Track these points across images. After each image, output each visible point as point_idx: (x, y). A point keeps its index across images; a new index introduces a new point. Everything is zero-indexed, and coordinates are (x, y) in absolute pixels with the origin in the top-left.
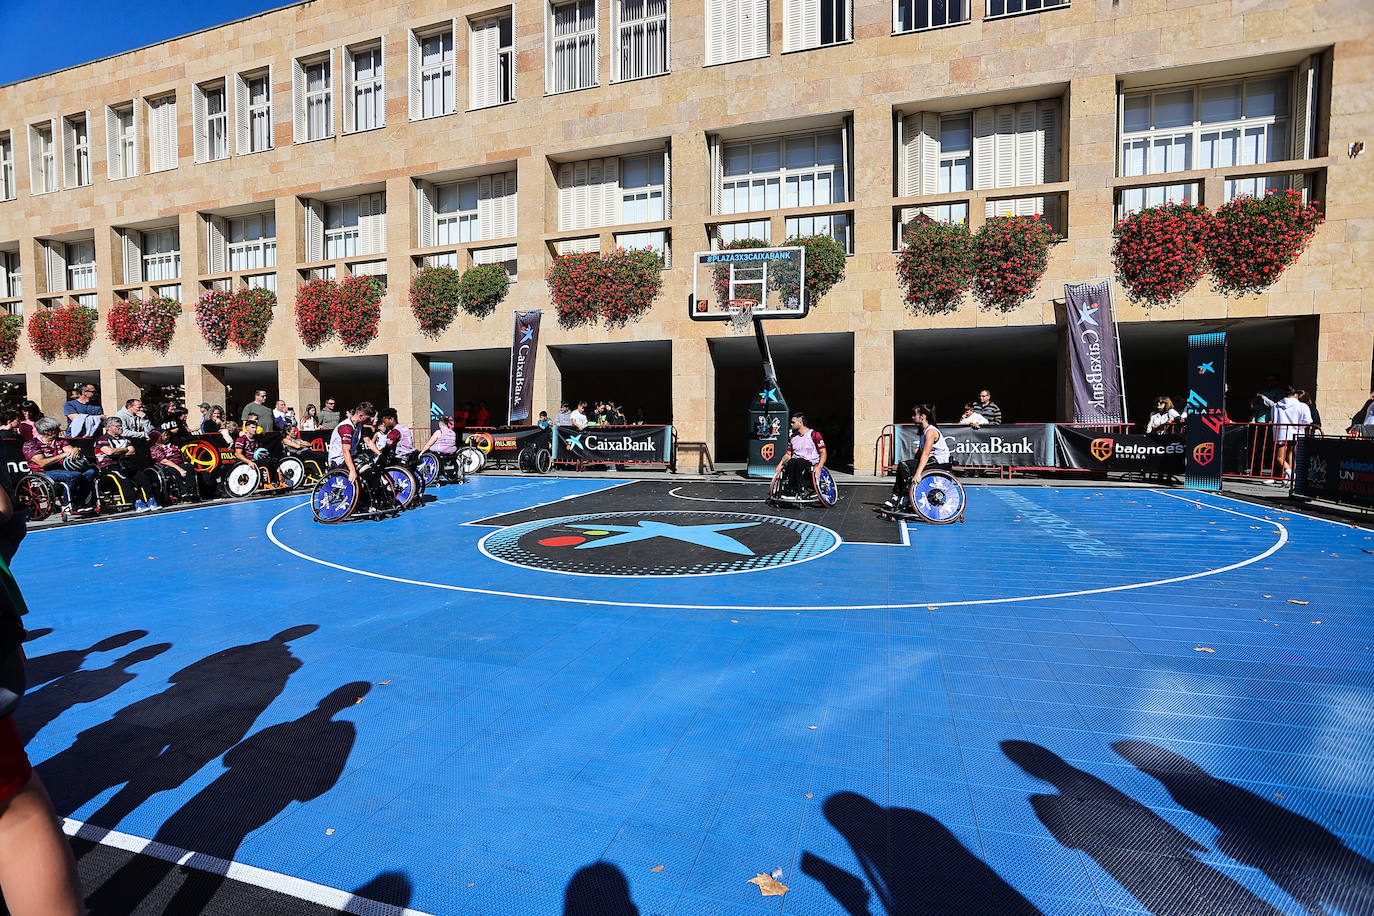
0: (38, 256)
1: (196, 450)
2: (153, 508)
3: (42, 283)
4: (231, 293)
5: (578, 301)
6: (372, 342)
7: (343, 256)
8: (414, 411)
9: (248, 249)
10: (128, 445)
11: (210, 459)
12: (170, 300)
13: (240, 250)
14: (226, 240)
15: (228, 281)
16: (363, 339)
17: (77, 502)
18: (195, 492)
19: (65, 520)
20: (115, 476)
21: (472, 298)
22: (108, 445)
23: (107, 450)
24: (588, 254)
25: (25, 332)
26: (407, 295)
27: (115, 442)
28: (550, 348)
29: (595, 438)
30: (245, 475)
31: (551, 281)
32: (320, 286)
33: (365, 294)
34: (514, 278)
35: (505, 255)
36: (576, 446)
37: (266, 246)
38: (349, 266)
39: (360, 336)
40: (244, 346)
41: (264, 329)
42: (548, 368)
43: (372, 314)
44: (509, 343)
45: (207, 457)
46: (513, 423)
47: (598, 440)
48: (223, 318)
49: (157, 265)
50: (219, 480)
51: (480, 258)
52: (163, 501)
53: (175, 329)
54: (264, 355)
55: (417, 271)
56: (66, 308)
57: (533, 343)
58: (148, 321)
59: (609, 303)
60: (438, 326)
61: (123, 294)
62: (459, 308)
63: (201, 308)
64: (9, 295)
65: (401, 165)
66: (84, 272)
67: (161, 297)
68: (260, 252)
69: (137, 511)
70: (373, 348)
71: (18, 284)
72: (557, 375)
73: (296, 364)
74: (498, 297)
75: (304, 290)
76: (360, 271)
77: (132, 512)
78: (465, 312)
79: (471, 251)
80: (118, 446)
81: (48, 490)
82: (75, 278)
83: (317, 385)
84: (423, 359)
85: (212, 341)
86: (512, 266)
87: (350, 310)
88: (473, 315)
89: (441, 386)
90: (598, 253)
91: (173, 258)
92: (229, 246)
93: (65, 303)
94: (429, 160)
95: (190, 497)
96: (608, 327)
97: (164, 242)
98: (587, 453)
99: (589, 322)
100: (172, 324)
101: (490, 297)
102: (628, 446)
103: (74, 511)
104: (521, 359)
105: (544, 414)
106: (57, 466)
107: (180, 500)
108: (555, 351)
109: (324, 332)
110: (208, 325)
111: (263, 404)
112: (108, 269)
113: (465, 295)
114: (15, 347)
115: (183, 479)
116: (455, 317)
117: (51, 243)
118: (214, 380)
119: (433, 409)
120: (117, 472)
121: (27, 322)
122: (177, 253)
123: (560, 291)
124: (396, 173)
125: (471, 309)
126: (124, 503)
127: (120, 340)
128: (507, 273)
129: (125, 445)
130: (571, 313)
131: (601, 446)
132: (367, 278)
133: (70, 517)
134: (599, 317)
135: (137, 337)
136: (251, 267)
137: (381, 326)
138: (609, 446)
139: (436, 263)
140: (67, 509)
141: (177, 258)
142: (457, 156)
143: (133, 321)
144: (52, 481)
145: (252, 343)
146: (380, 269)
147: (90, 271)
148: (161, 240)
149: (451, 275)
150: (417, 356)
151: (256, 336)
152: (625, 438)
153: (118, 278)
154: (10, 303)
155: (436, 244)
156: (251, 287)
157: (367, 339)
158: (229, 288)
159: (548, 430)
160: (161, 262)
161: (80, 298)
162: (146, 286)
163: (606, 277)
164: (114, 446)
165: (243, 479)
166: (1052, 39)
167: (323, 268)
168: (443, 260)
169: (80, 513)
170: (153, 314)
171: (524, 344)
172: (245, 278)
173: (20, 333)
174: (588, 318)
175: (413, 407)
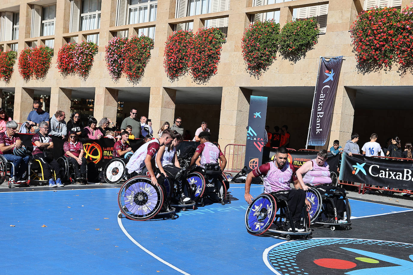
0: (28, 15)
1: (90, 147)
2: (59, 185)
3: (28, 33)
4: (127, 39)
5: (376, 50)
6: (213, 78)
7: (200, 13)
8: (236, 131)
9: (141, 9)
10: (50, 141)
11: (97, 154)
12: (92, 44)
13: (136, 10)
14: (128, 3)
15: (127, 31)
16: (206, 75)
17: (18, 176)
18: (85, 177)
19: (10, 187)
20: (40, 161)
21: (288, 46)
22: (39, 140)
23: (38, 144)
24: (390, 8)
25: (17, 61)
26: (240, 43)
27: (43, 138)
28: (347, 88)
29: (378, 167)
30: (117, 168)
31: (354, 32)
32: (182, 35)
33: (211, 42)
34: (324, 30)
35: (318, 11)
36: (360, 172)
37: (151, 7)
38: (203, 20)
39: (205, 72)
40: (131, 76)
41: (144, 65)
42: (344, 105)
43: (214, 57)
44: (314, 83)
45: (95, 154)
46: (309, 147)
47: (380, 169)
48: (121, 56)
49: (88, 20)
50: (101, 170)
51: (298, 14)
52: (65, 181)
53: (93, 63)
54: (143, 83)
55: (250, 25)
56: (38, 47)
57: (334, 83)
58: (79, 57)
59: (404, 51)
60: (260, 67)
61: (67, 39)
62: (278, 54)
63: (109, 49)
64: (13, 39)
66: (49, 25)
67: (88, 42)
68: (147, 11)
69: (50, 186)
70: (213, 82)
71: (17, 32)
72: (351, 111)
73: (162, 91)
74: (309, 46)
75: (171, 39)
76: (210, 24)
77: (47, 186)
78: (282, 57)
79: (291, 8)
80: (44, 141)
81: (4, 166)
82: (45, 28)
83: (173, 106)
84: (247, 92)
85: (113, 72)
86: (322, 20)
87: (200, 53)
88: (288, 59)
89: (257, 114)
90: (399, 8)
91: (97, 16)
92: (130, 7)
93: (38, 44)
95: (82, 179)
96: (401, 72)
97: (93, 5)
98: (370, 179)
99: (384, 68)
100: (92, 60)
101: (302, 45)
102: (407, 177)
103: (15, 181)
104: (322, 96)
105: (337, 142)
106: (10, 152)
107: (76, 181)
108: (352, 92)
109: (181, 69)
110: (112, 61)
111: (134, 119)
112: (62, 23)
113: (283, 43)
114: (11, 71)
115: (79, 166)
116: (274, 61)
117: (35, 7)
118: (111, 98)
119: (249, 132)
120: (42, 159)
121: (18, 56)
122: (100, 12)
123: (361, 41)
125: (286, 55)
126: (43, 180)
127: (63, 69)
128: (319, 26)
129: (48, 141)
130: (368, 60)
131: (383, 175)
132: (214, 30)
133: (13, 185)
134: (394, 64)
135: (73, 68)
136: (141, 22)
137: (220, 66)
138: (390, 175)
139: (264, 18)
140: (12, 179)
141: (99, 15)
143: (71, 57)
144: (6, 161)
145: (136, 75)
146: (225, 22)
147: (53, 24)
148: (92, 3)
149: (273, 27)
150: (242, 89)
151: (139, 69)
152: (405, 170)
153: (66, 29)
154: (12, 44)
155: (266, 4)
156: (140, 35)
157: (209, 75)
158: (126, 36)
159: (339, 156)
160: (90, 18)
161: (46, 41)
162: (80, 34)
163: (404, 29)
164: (42, 141)
165: (115, 171)
167: (186, 22)
168: (270, 16)
169: (19, 183)
170: (82, 53)
171: (325, 84)
172: (136, 29)
173: (15, 62)
174: (383, 65)
175: (236, 128)
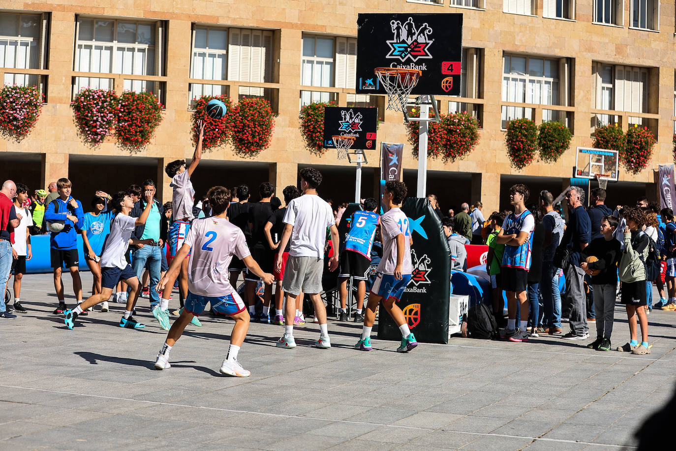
6: (263, 152)
65: (295, 21)
70: (263, 157)
94: (320, 23)
124: (292, 26)
142: (341, 25)
157: (257, 149)
166: (654, 45)
171: (392, 166)
